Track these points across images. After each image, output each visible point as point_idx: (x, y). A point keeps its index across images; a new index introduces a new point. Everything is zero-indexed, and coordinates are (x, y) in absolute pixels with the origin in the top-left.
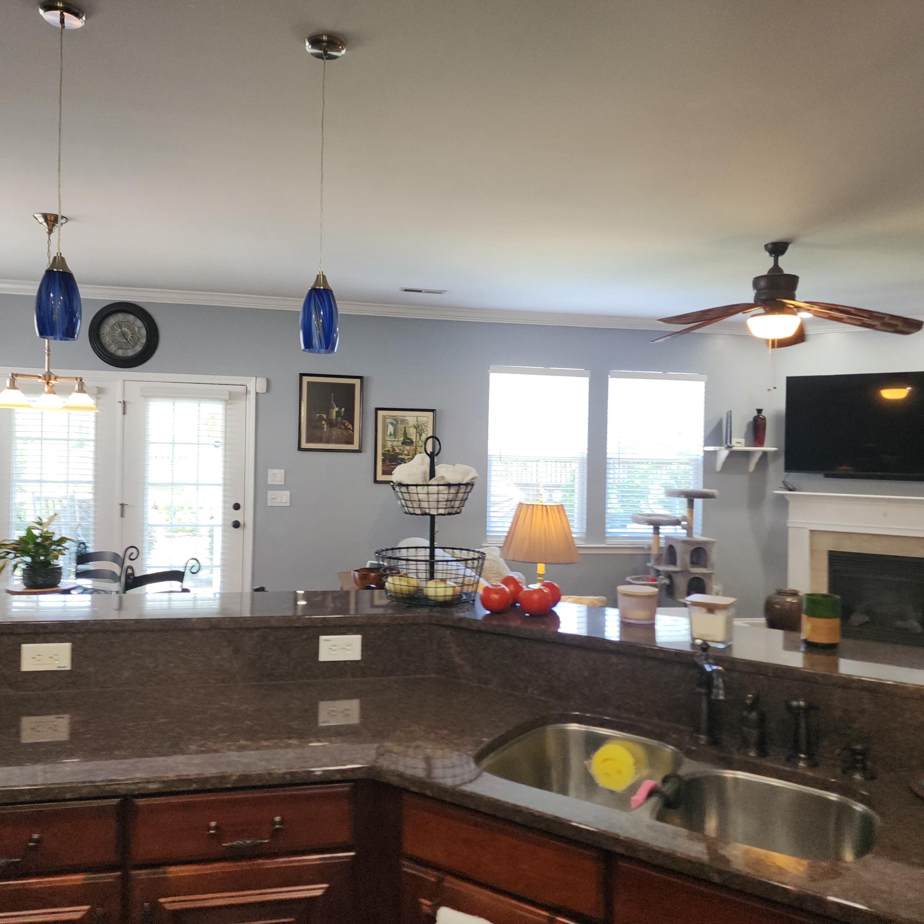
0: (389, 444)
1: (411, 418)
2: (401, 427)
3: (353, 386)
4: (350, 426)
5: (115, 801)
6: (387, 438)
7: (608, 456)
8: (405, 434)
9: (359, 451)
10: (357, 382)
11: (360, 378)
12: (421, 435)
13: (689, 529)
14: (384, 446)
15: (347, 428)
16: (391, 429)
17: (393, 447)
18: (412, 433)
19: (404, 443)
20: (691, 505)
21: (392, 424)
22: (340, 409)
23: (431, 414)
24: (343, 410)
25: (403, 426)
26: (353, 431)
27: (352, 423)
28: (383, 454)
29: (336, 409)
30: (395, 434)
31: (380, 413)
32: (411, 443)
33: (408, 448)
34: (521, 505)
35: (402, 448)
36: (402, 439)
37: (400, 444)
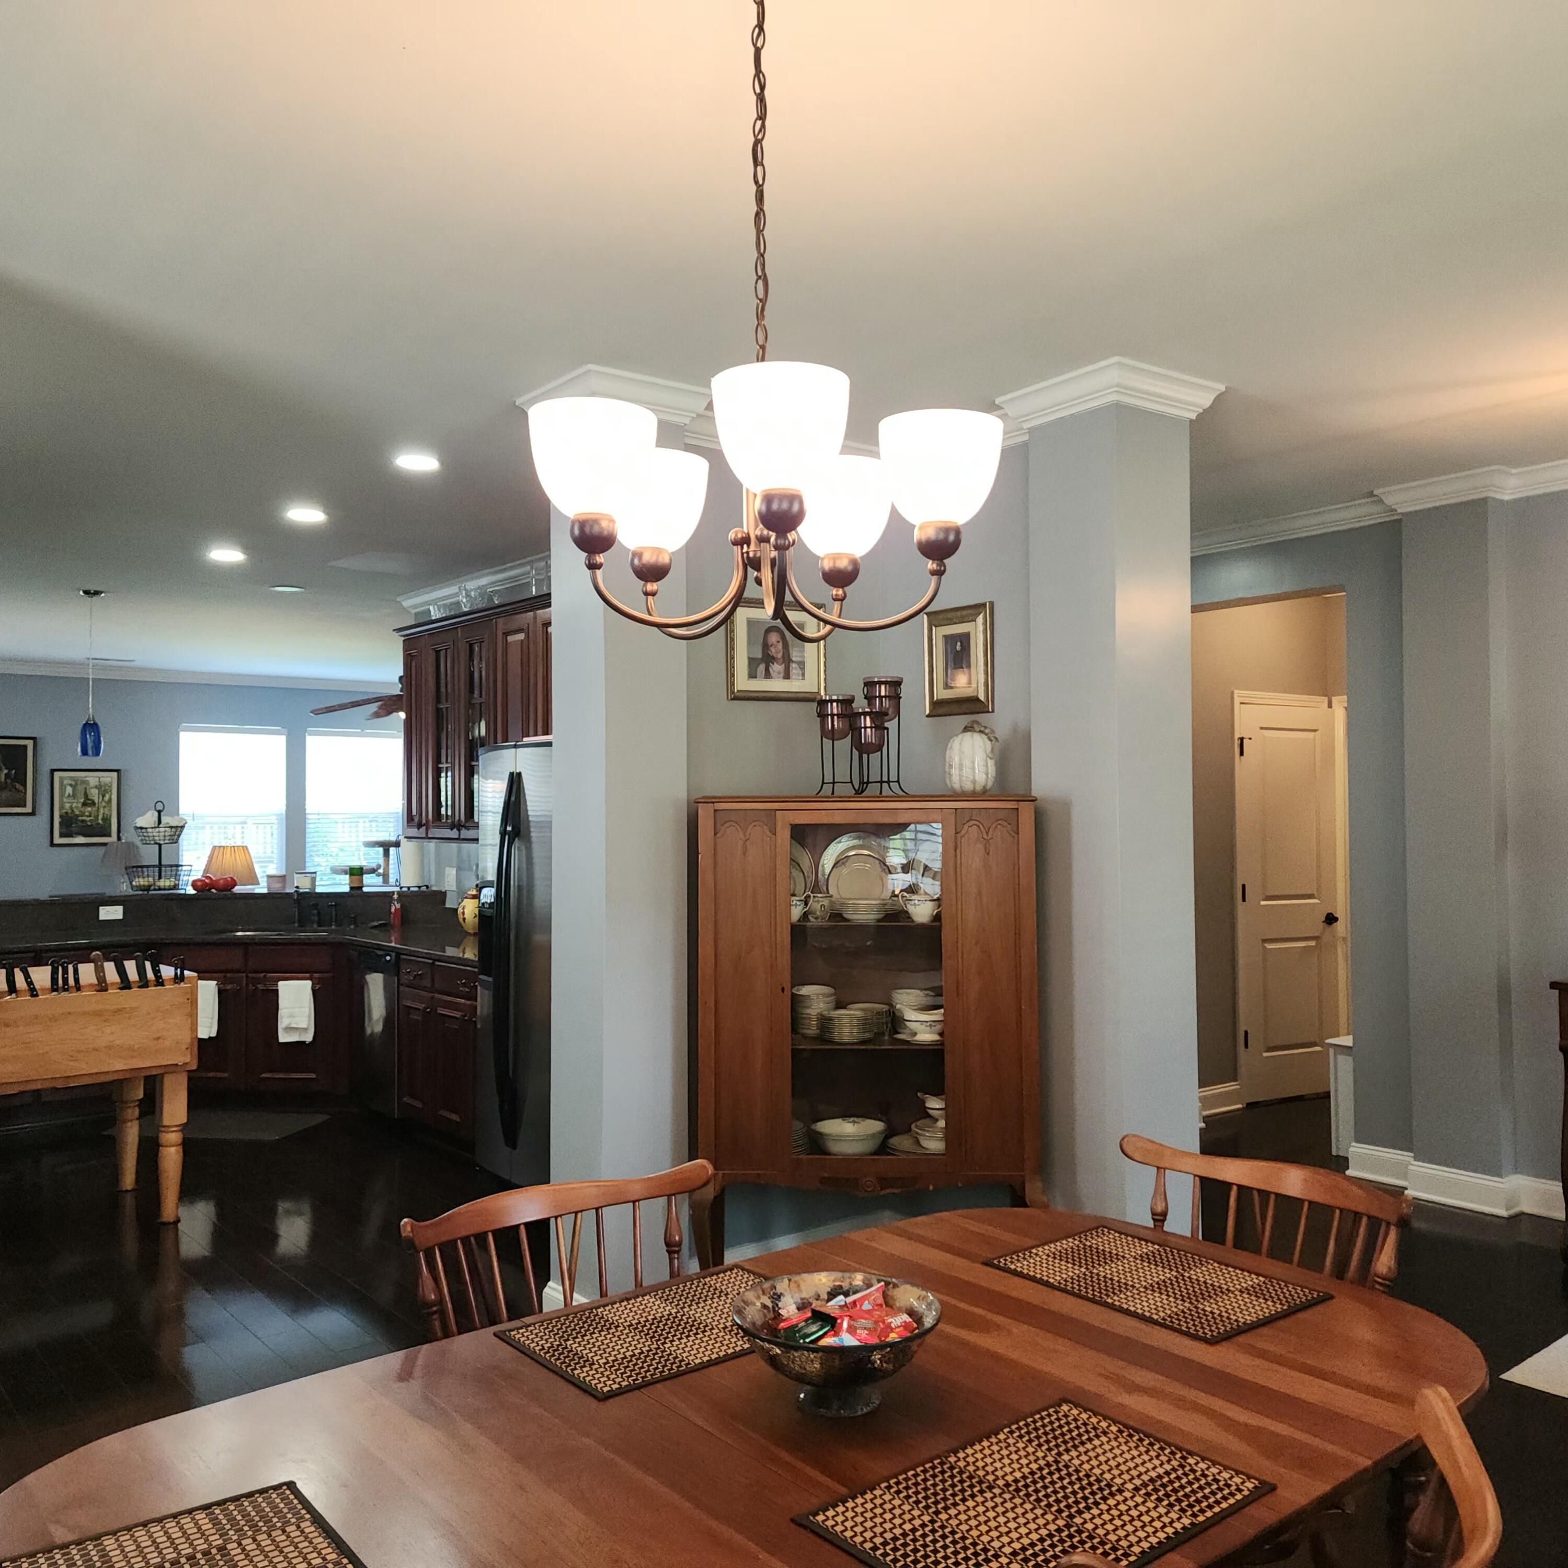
0: (67, 806)
1: (93, 779)
2: (80, 788)
3: (25, 747)
4: (21, 788)
5: (32, 955)
6: (65, 800)
7: (307, 812)
8: (86, 795)
9: (33, 814)
10: (30, 743)
11: (34, 739)
12: (103, 796)
13: (386, 877)
14: (62, 807)
15: (18, 791)
16: (69, 790)
17: (71, 808)
18: (94, 794)
19: (84, 804)
20: (386, 854)
21: (71, 785)
22: (10, 770)
23: (115, 774)
24: (14, 772)
25: (84, 786)
26: (25, 793)
27: (24, 785)
28: (61, 816)
29: (6, 771)
30: (74, 796)
31: (57, 774)
32: (93, 804)
33: (89, 809)
34: (214, 847)
35: (82, 809)
36: (82, 800)
37: (80, 805)
